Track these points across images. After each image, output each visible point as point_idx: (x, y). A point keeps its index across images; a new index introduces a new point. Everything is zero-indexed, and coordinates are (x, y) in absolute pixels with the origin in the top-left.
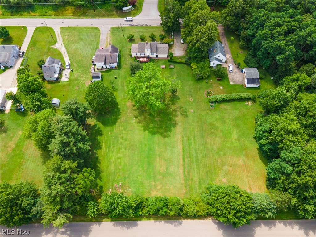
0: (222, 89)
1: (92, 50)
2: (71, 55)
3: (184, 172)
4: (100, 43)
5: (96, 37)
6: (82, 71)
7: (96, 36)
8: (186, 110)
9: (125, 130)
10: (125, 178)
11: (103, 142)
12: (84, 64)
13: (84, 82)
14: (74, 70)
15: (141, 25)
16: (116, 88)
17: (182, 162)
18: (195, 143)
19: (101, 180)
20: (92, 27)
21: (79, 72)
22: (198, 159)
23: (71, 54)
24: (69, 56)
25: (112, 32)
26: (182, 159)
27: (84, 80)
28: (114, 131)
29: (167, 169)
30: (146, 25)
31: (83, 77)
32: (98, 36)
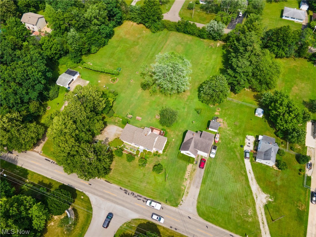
0: (100, 80)
1: (214, 173)
2: (243, 172)
3: (166, 42)
4: (201, 180)
5: (205, 195)
6: (230, 144)
7: (205, 198)
8: (142, 75)
9: (198, 75)
10: (206, 49)
11: (218, 72)
12: (227, 153)
13: (228, 128)
14: (239, 148)
15: (133, 194)
16: (195, 112)
17: (165, 46)
18: (149, 54)
19: (223, 52)
20: (207, 220)
21: (233, 142)
22: (153, 45)
23: (242, 175)
24: (245, 172)
25: (179, 195)
26: (164, 47)
27: (228, 131)
28: (207, 77)
29: (176, 46)
30: (126, 192)
31: (229, 134)
32: (202, 195)
